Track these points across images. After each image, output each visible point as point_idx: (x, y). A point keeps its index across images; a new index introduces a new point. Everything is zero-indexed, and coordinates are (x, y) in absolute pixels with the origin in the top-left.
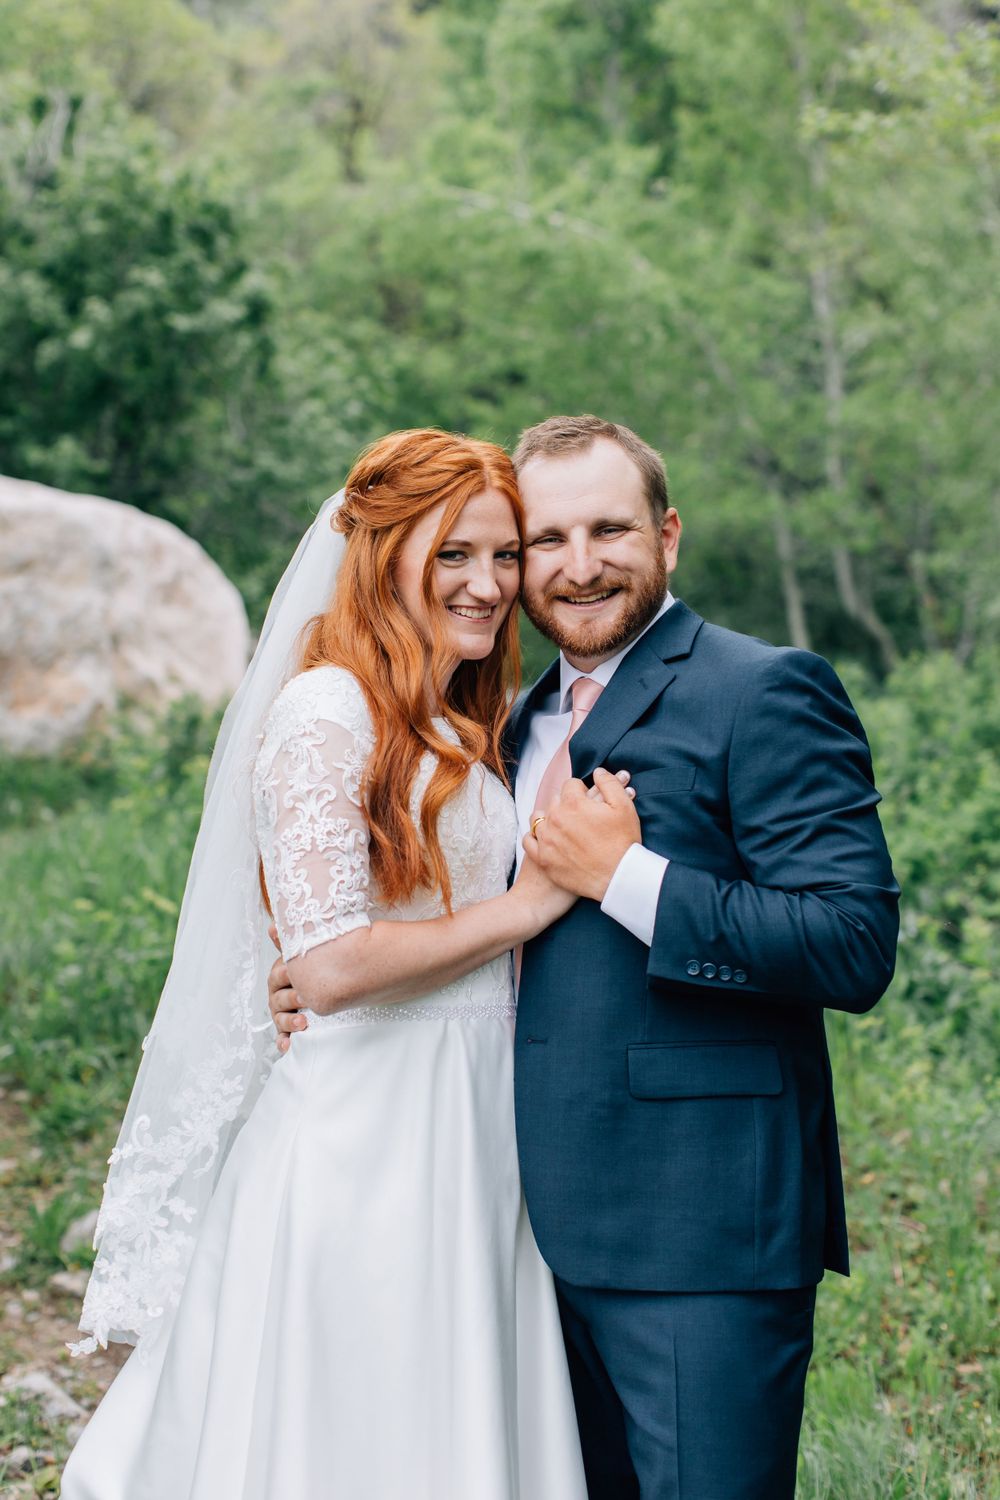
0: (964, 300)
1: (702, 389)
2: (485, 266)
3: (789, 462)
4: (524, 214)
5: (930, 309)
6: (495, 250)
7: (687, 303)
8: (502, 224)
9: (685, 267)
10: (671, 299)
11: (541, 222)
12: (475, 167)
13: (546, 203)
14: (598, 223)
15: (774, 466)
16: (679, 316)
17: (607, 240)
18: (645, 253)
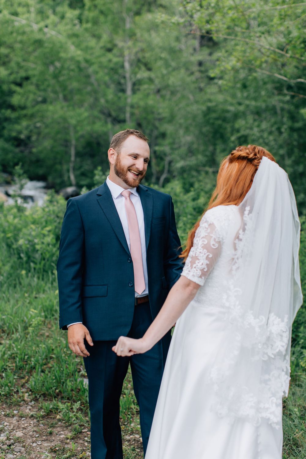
0: (174, 69)
1: (89, 88)
2: (21, 42)
3: (114, 114)
4: (36, 27)
5: (165, 72)
6: (25, 38)
7: (87, 61)
8: (27, 29)
9: (86, 49)
10: (80, 59)
11: (40, 30)
12: (20, 10)
13: (42, 24)
14: (59, 32)
15: (109, 115)
16: (83, 65)
17: (62, 38)
18: (73, 43)
